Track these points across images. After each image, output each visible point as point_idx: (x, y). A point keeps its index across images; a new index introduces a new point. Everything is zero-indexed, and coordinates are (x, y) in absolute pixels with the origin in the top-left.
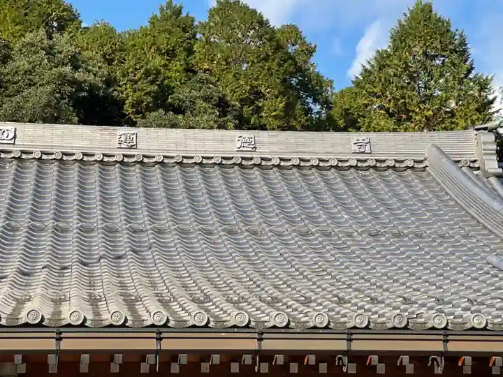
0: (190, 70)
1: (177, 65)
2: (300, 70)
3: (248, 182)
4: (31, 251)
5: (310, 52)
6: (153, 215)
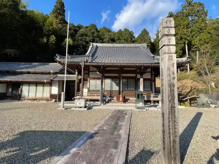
0: (122, 36)
1: (121, 35)
2: (132, 36)
3: (124, 49)
4: (104, 56)
5: (134, 34)
6: (115, 52)
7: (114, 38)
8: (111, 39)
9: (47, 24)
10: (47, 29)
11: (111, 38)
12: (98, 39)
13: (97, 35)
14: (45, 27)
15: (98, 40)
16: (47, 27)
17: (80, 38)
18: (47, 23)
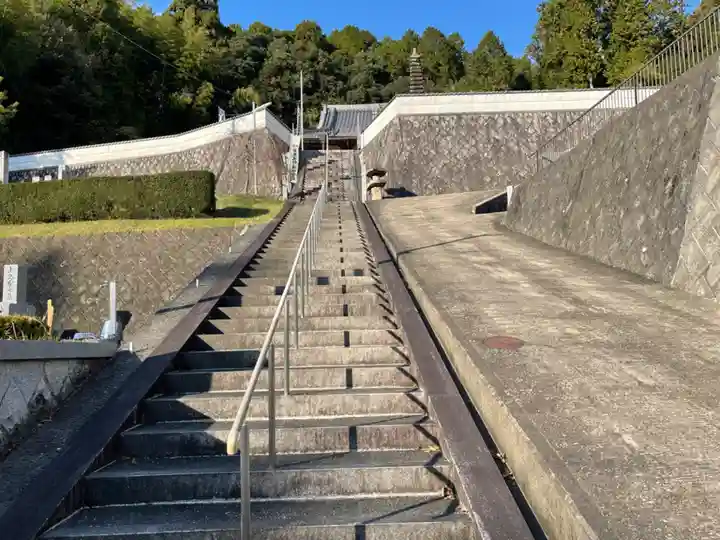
7: (387, 70)
8: (375, 76)
9: (186, 50)
10: (188, 63)
11: (375, 70)
12: (331, 78)
13: (326, 65)
14: (182, 59)
15: (329, 81)
16: (186, 57)
17: (273, 80)
18: (186, 47)
